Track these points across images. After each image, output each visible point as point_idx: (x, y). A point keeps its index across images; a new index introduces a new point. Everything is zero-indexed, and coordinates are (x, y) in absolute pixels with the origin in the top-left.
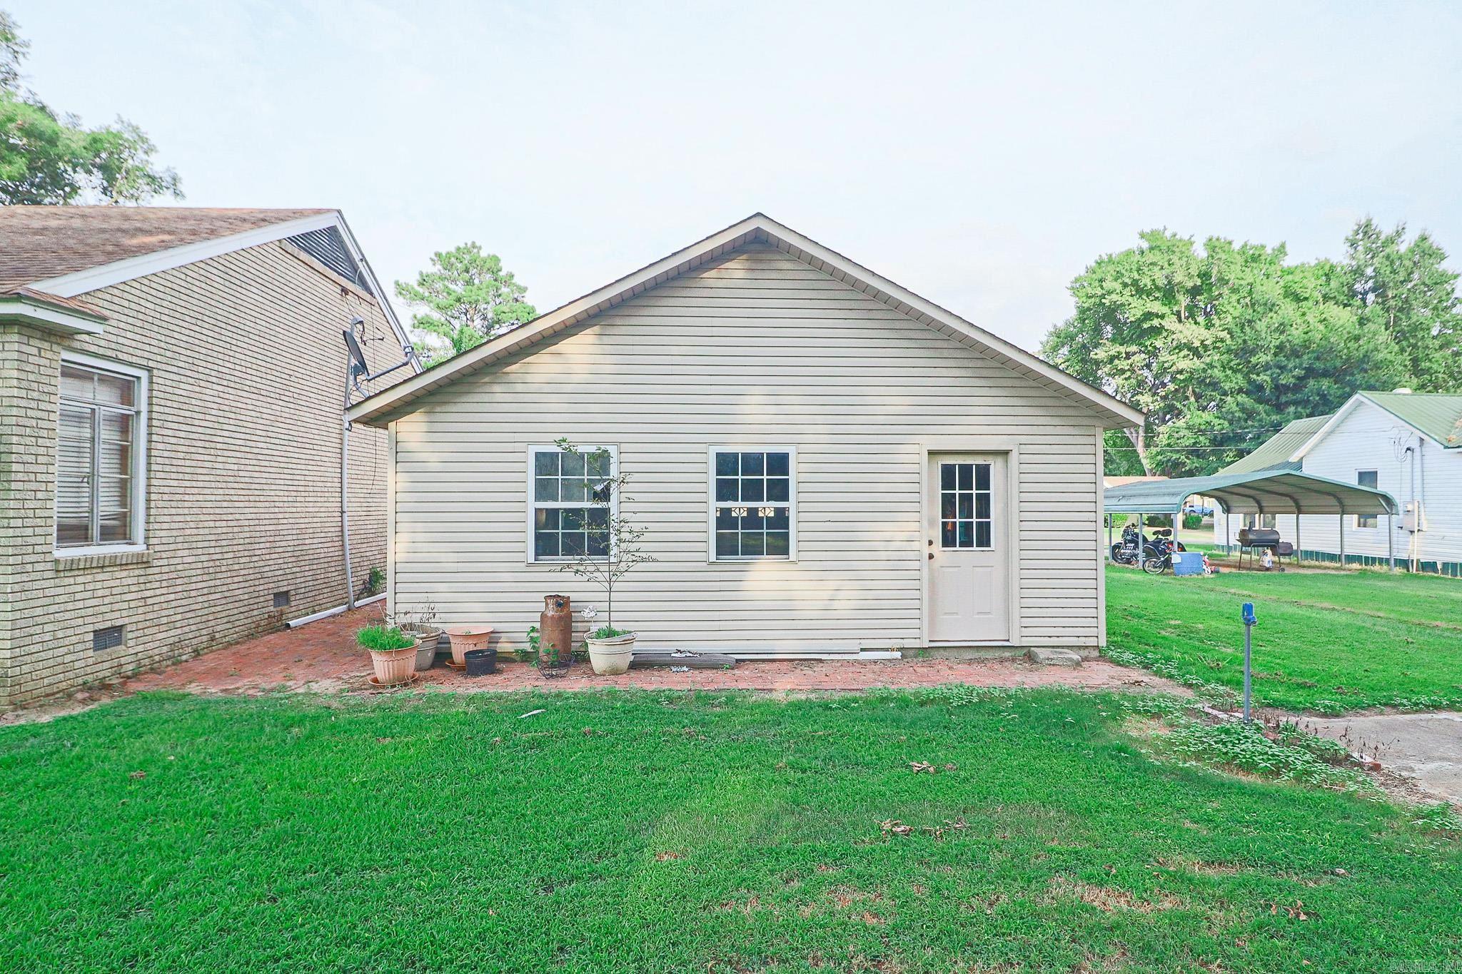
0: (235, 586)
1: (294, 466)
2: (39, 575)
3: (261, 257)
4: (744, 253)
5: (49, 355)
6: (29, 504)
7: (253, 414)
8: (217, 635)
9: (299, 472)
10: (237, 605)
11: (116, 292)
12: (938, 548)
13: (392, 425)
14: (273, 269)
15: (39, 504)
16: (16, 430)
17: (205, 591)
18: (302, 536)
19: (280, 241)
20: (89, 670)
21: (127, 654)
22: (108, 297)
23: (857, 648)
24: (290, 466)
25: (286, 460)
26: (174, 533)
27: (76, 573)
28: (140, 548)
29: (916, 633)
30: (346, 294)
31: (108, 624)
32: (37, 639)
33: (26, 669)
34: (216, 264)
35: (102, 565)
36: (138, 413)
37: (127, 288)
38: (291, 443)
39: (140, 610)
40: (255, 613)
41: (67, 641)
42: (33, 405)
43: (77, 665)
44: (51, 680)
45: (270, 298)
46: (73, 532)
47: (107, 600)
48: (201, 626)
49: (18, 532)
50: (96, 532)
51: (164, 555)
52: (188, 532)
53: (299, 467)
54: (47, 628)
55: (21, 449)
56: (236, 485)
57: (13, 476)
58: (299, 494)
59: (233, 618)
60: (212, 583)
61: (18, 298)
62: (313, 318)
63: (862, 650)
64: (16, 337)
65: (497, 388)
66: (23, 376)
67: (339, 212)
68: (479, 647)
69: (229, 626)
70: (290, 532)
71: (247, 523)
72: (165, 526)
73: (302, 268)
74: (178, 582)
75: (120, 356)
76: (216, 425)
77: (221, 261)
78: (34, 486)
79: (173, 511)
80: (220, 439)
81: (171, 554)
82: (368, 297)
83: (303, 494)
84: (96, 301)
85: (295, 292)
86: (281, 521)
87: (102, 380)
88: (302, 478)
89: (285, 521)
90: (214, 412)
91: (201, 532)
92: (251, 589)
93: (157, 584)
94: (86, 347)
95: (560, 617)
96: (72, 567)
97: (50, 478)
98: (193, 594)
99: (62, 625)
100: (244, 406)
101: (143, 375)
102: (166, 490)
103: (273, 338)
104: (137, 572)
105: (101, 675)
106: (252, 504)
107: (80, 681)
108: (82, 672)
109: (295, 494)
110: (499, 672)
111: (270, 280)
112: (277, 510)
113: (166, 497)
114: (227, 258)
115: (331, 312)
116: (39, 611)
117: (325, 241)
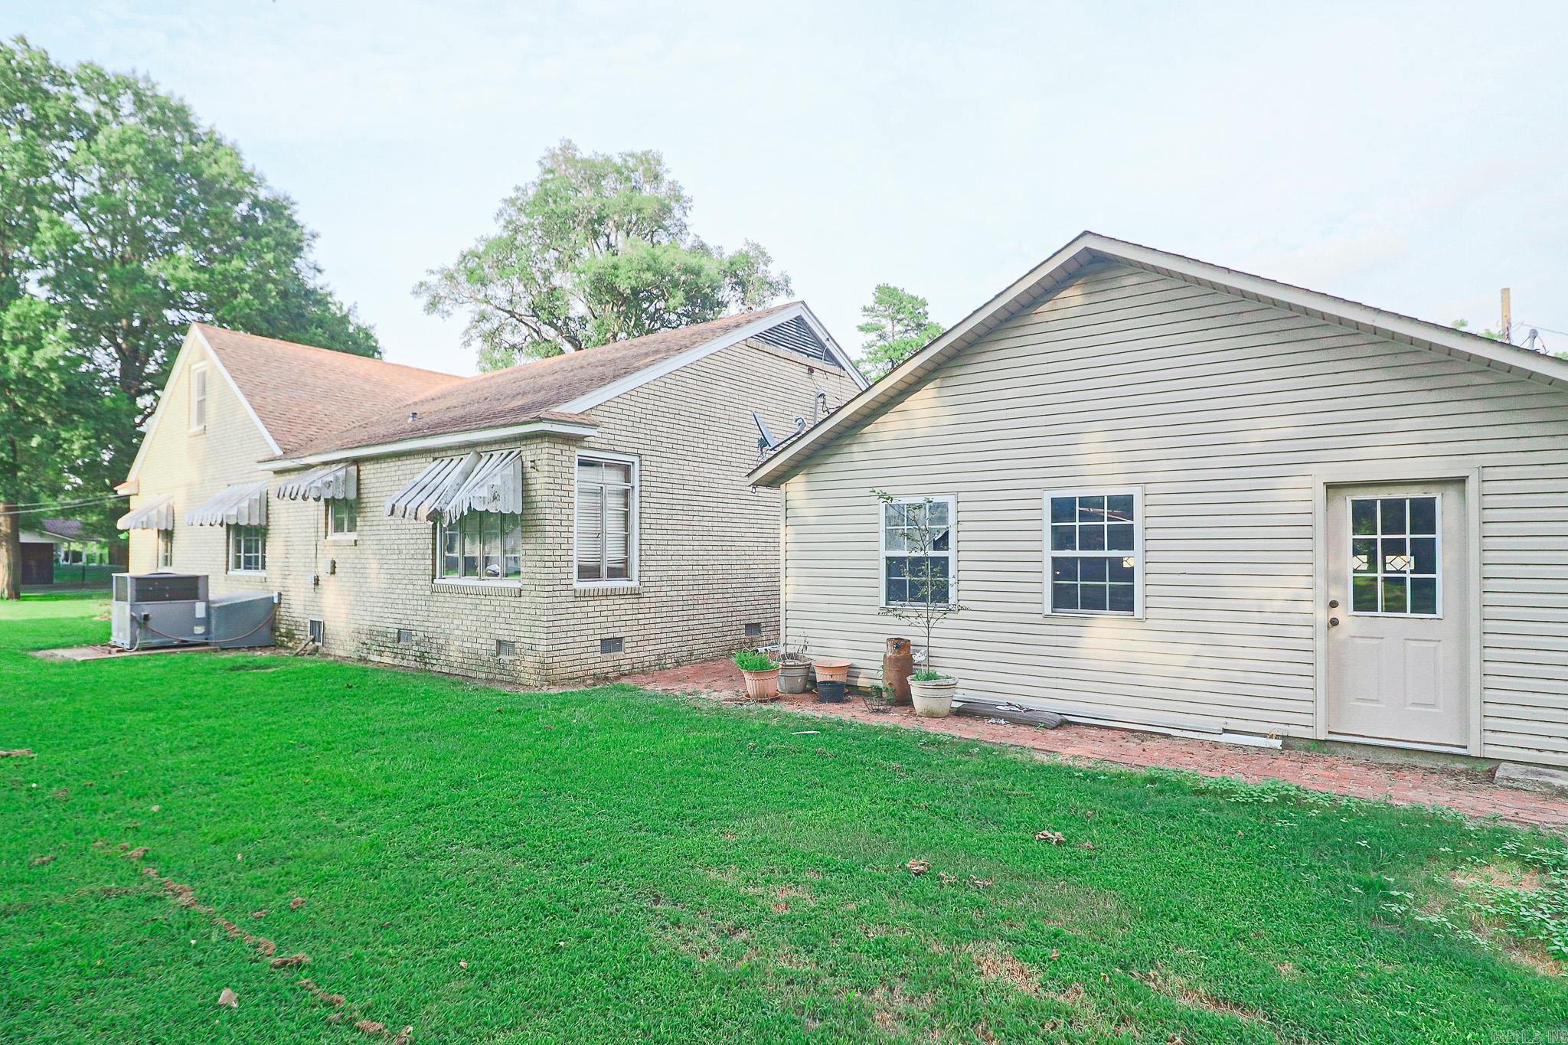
0: (711, 616)
1: (764, 522)
2: (564, 599)
3: (728, 357)
4: (1081, 277)
5: (568, 453)
6: (557, 553)
7: (724, 482)
8: (695, 652)
9: (768, 526)
10: (712, 630)
11: (612, 404)
12: (1345, 613)
13: (783, 486)
14: (740, 364)
15: (563, 552)
16: (548, 504)
17: (685, 618)
18: (773, 579)
19: (746, 340)
20: (597, 665)
21: (624, 658)
22: (607, 409)
23: (1218, 728)
24: (760, 522)
25: (756, 517)
26: (660, 574)
27: (589, 599)
28: (635, 584)
29: (1307, 719)
30: (813, 371)
31: (611, 636)
32: (562, 641)
33: (556, 659)
34: (689, 370)
35: (606, 595)
36: (633, 487)
37: (621, 400)
38: (760, 503)
39: (634, 628)
40: (729, 638)
41: (583, 644)
42: (558, 487)
43: (590, 661)
44: (572, 669)
45: (738, 388)
46: (588, 572)
47: (610, 619)
48: (681, 644)
49: (550, 570)
50: (604, 571)
51: (652, 589)
52: (671, 573)
53: (768, 522)
54: (570, 634)
55: (551, 517)
56: (710, 538)
57: (547, 534)
58: (768, 544)
59: (709, 641)
60: (691, 612)
61: (540, 420)
62: (779, 398)
63: (1225, 731)
64: (547, 444)
65: (855, 448)
66: (552, 469)
67: (803, 303)
68: (834, 679)
69: (705, 646)
70: (760, 575)
71: (720, 567)
72: (652, 568)
73: (768, 358)
74: (664, 609)
75: (617, 448)
76: (692, 493)
77: (694, 366)
78: (560, 540)
79: (659, 558)
80: (696, 503)
81: (658, 589)
82: (836, 370)
83: (772, 544)
84: (599, 413)
85: (761, 380)
86: (751, 567)
87: (608, 466)
88: (772, 531)
89: (756, 566)
90: (690, 483)
91: (681, 573)
92: (725, 619)
93: (647, 611)
94: (592, 445)
95: (897, 659)
96: (584, 595)
97: (570, 535)
98: (675, 619)
99: (579, 633)
100: (717, 476)
101: (636, 459)
102: (654, 542)
103: (740, 420)
104: (631, 601)
105: (606, 670)
106: (725, 553)
107: (592, 672)
108: (593, 666)
109: (764, 544)
110: (848, 701)
111: (738, 373)
112: (747, 557)
113: (652, 547)
114: (699, 363)
115: (798, 389)
116: (564, 623)
117: (792, 331)
